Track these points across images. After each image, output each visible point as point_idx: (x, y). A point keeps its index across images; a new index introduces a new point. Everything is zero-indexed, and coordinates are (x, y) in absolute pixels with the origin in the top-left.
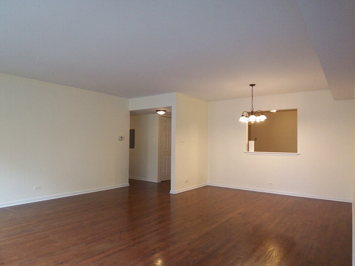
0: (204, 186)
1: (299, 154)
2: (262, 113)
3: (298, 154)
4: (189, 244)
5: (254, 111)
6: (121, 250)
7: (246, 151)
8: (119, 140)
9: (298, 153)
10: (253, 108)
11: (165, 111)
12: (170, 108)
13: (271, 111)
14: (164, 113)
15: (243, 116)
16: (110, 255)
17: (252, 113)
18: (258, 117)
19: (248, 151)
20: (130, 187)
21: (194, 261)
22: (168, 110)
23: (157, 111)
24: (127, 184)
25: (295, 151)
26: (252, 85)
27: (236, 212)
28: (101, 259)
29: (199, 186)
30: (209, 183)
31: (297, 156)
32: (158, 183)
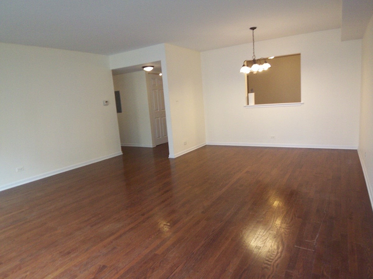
0: (203, 146)
1: (303, 104)
2: (265, 61)
3: (301, 104)
4: (203, 212)
5: (256, 59)
6: (132, 229)
7: (245, 104)
8: (105, 105)
9: (302, 102)
10: (254, 56)
11: (153, 67)
12: (159, 62)
13: (269, 58)
14: (151, 68)
15: (244, 65)
16: (120, 236)
17: (254, 62)
18: (261, 66)
19: (248, 104)
20: (123, 155)
21: (213, 231)
22: (156, 66)
23: (144, 67)
24: (120, 153)
25: (299, 100)
26: (253, 29)
27: (243, 171)
28: (112, 242)
29: (199, 146)
30: (208, 143)
31: (300, 106)
32: (154, 148)
